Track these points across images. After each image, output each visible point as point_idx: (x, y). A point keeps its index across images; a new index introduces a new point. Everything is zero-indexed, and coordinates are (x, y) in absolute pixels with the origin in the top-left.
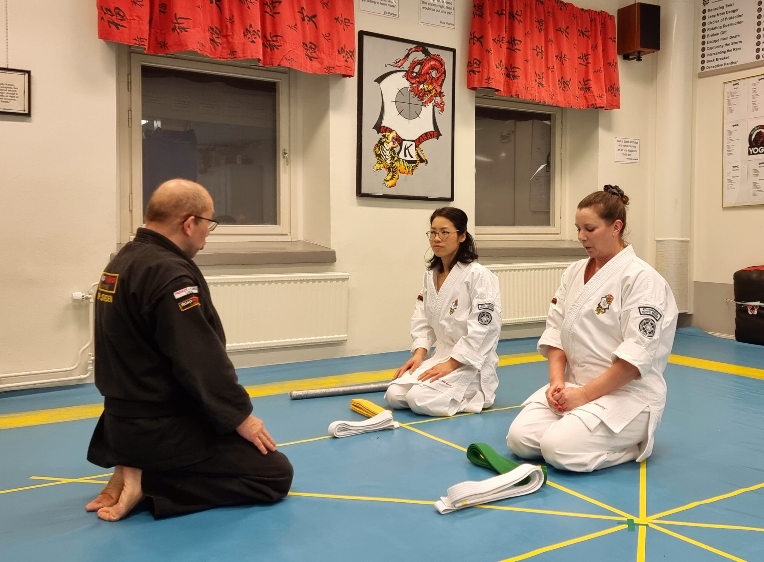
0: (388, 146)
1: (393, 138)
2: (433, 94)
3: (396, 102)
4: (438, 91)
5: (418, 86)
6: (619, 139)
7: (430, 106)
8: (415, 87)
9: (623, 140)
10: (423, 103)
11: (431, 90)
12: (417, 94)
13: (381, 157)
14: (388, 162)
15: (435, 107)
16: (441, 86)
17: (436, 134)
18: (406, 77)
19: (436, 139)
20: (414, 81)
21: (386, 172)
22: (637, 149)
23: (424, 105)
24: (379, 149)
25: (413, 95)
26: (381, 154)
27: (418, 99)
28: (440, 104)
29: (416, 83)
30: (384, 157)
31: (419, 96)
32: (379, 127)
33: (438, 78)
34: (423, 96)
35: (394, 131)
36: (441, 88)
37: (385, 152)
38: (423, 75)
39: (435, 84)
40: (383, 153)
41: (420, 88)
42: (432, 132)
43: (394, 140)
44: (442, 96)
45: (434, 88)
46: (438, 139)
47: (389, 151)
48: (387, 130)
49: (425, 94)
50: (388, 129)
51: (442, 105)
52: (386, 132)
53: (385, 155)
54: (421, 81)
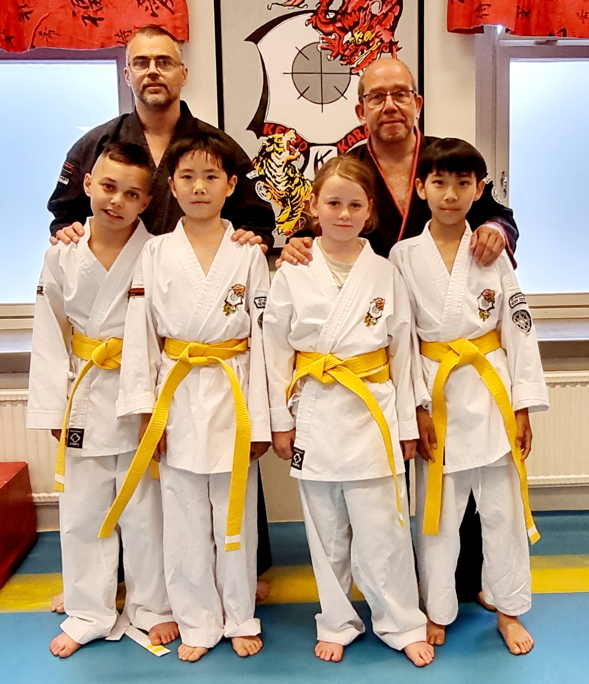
1: (289, 143)
2: (373, 49)
3: (292, 73)
4: (387, 40)
5: (340, 37)
8: (334, 39)
10: (351, 69)
11: (369, 42)
12: (338, 54)
13: (267, 179)
14: (282, 188)
16: (392, 29)
18: (312, 22)
20: (331, 29)
24: (262, 166)
25: (329, 57)
26: (266, 175)
27: (342, 62)
29: (335, 32)
30: (273, 180)
31: (343, 56)
32: (259, 126)
33: (385, 15)
34: (352, 55)
35: (290, 129)
36: (393, 35)
37: (275, 171)
38: (350, 14)
39: (378, 28)
40: (271, 173)
41: (344, 42)
43: (291, 147)
44: (395, 49)
45: (376, 36)
48: (277, 130)
49: (356, 51)
50: (279, 127)
52: (274, 133)
53: (274, 177)
54: (347, 27)
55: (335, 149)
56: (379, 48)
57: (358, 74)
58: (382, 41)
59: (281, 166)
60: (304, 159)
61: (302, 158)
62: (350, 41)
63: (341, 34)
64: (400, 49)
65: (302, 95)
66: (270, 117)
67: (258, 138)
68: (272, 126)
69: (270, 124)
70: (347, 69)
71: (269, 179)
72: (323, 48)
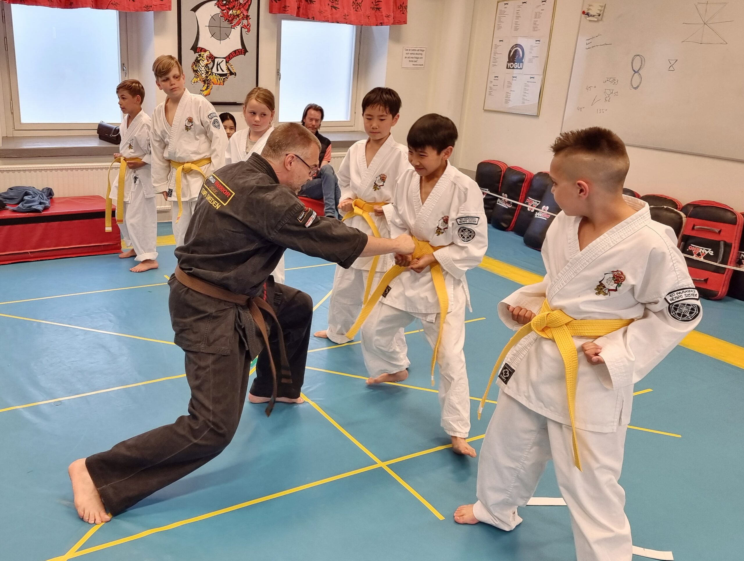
0: (203, 63)
1: (207, 57)
2: (240, 18)
3: (209, 26)
4: (245, 15)
5: (228, 12)
6: (407, 48)
7: (238, 28)
8: (225, 13)
9: (410, 48)
10: (232, 26)
11: (239, 15)
12: (227, 19)
13: (198, 72)
14: (204, 76)
15: (243, 29)
16: (248, 10)
17: (244, 51)
18: (217, 5)
19: (243, 55)
20: (224, 8)
21: (202, 84)
22: (423, 56)
23: (233, 27)
24: (196, 66)
25: (223, 20)
26: (198, 70)
27: (228, 23)
28: (247, 26)
29: (226, 9)
30: (200, 72)
31: (229, 20)
32: (195, 48)
33: (245, 4)
34: (232, 20)
35: (208, 50)
36: (248, 13)
37: (201, 68)
38: (232, 2)
39: (242, 9)
40: (199, 69)
41: (229, 14)
42: (240, 49)
43: (208, 58)
44: (248, 19)
45: (241, 13)
46: (245, 55)
47: (204, 67)
48: (202, 51)
49: (234, 18)
50: (203, 49)
51: (248, 27)
52: (201, 52)
53: (201, 71)
54: (230, 8)
55: (225, 60)
56: (242, 17)
57: (234, 28)
58: (243, 15)
59: (204, 66)
60: (212, 64)
61: (212, 63)
62: (232, 13)
63: (228, 11)
64: (250, 18)
65: (212, 36)
66: (200, 45)
67: (195, 54)
68: (200, 49)
69: (200, 48)
70: (230, 26)
71: (199, 72)
72: (221, 16)
